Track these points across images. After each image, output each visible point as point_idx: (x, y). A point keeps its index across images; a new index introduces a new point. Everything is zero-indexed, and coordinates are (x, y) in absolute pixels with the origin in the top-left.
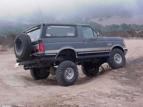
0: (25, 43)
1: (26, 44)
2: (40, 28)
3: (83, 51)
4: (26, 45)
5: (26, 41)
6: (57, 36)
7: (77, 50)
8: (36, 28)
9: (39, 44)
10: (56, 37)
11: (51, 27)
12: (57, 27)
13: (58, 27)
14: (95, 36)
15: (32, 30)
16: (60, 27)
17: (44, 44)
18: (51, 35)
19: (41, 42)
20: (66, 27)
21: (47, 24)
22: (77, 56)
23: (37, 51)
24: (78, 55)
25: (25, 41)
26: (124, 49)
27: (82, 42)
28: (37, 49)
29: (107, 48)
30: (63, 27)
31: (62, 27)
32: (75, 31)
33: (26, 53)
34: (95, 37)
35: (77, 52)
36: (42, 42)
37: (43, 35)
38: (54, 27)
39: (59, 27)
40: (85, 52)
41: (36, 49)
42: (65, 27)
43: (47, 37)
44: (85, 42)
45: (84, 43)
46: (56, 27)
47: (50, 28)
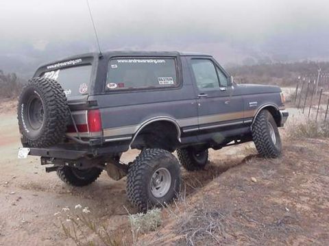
0: (50, 108)
1: (52, 110)
2: (89, 64)
3: (195, 124)
4: (53, 112)
5: (54, 102)
6: (135, 88)
7: (180, 123)
8: (78, 61)
9: (89, 111)
10: (131, 90)
11: (119, 61)
12: (132, 63)
13: (135, 61)
14: (222, 84)
15: (65, 64)
16: (141, 61)
17: (102, 111)
18: (119, 85)
19: (93, 107)
20: (155, 61)
21: (110, 53)
22: (181, 137)
23: (82, 128)
24: (184, 135)
25: (51, 103)
26: (281, 112)
27: (193, 102)
28: (83, 123)
29: (247, 114)
30: (148, 61)
31: (144, 61)
32: (177, 72)
33: (51, 135)
34: (222, 86)
35: (181, 129)
36: (96, 105)
37: (99, 86)
38: (126, 61)
39: (139, 61)
40: (198, 126)
41: (79, 124)
42: (152, 61)
43: (109, 91)
44: (199, 100)
45: (197, 104)
46: (130, 61)
47: (116, 67)
